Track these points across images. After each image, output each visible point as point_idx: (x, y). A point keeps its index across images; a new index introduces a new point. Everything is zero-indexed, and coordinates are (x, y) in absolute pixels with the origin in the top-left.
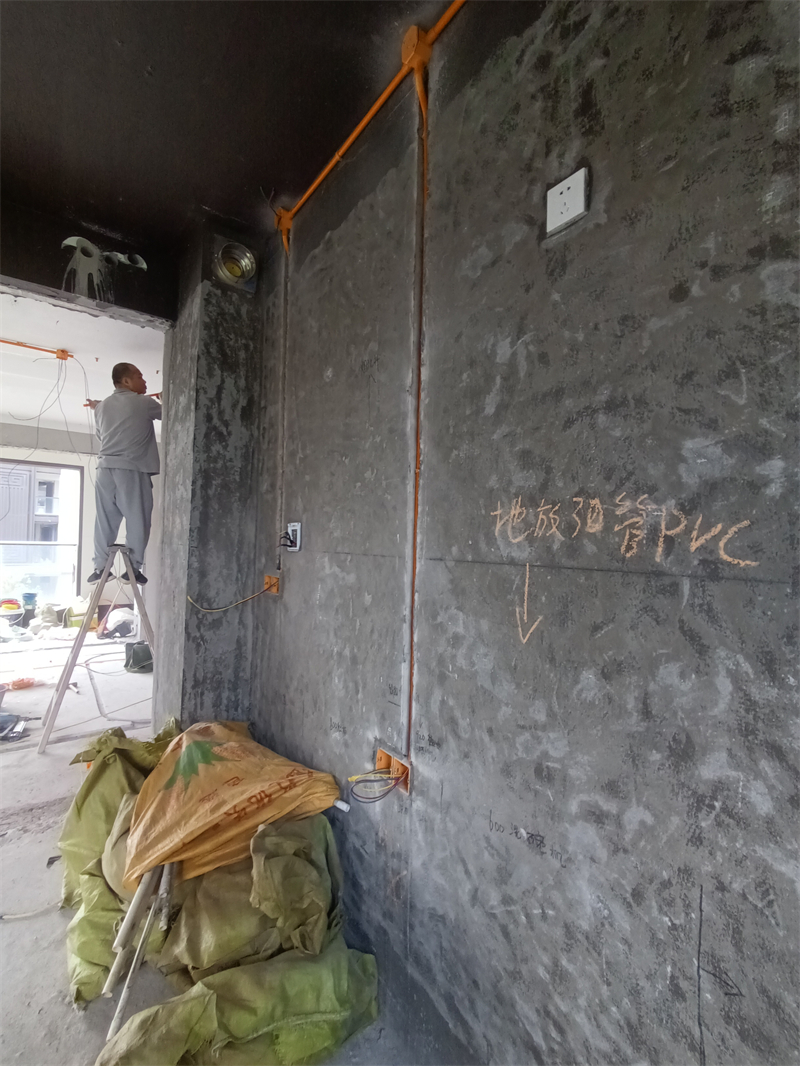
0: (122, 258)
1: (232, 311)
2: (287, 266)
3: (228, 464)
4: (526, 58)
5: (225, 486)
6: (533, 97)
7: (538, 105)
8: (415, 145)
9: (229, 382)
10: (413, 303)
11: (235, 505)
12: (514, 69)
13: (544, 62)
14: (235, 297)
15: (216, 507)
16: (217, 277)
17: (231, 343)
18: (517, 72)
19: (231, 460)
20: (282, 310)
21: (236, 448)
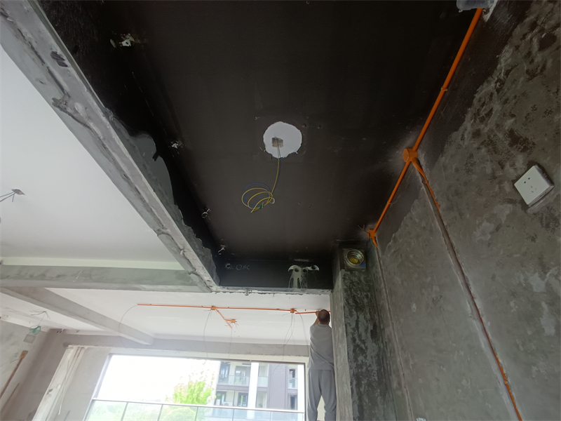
0: (310, 268)
1: (356, 280)
2: (378, 253)
3: (369, 368)
4: (466, 136)
5: (369, 385)
6: (478, 148)
7: (484, 150)
8: (423, 188)
9: (361, 317)
10: (451, 261)
11: (379, 398)
12: (461, 143)
13: (477, 134)
14: (357, 273)
15: (367, 401)
16: (347, 266)
17: (359, 296)
18: (464, 143)
19: (370, 366)
20: (381, 274)
21: (372, 357)
